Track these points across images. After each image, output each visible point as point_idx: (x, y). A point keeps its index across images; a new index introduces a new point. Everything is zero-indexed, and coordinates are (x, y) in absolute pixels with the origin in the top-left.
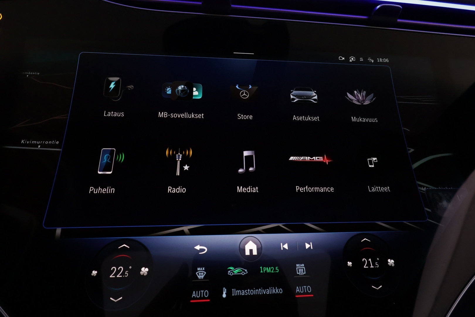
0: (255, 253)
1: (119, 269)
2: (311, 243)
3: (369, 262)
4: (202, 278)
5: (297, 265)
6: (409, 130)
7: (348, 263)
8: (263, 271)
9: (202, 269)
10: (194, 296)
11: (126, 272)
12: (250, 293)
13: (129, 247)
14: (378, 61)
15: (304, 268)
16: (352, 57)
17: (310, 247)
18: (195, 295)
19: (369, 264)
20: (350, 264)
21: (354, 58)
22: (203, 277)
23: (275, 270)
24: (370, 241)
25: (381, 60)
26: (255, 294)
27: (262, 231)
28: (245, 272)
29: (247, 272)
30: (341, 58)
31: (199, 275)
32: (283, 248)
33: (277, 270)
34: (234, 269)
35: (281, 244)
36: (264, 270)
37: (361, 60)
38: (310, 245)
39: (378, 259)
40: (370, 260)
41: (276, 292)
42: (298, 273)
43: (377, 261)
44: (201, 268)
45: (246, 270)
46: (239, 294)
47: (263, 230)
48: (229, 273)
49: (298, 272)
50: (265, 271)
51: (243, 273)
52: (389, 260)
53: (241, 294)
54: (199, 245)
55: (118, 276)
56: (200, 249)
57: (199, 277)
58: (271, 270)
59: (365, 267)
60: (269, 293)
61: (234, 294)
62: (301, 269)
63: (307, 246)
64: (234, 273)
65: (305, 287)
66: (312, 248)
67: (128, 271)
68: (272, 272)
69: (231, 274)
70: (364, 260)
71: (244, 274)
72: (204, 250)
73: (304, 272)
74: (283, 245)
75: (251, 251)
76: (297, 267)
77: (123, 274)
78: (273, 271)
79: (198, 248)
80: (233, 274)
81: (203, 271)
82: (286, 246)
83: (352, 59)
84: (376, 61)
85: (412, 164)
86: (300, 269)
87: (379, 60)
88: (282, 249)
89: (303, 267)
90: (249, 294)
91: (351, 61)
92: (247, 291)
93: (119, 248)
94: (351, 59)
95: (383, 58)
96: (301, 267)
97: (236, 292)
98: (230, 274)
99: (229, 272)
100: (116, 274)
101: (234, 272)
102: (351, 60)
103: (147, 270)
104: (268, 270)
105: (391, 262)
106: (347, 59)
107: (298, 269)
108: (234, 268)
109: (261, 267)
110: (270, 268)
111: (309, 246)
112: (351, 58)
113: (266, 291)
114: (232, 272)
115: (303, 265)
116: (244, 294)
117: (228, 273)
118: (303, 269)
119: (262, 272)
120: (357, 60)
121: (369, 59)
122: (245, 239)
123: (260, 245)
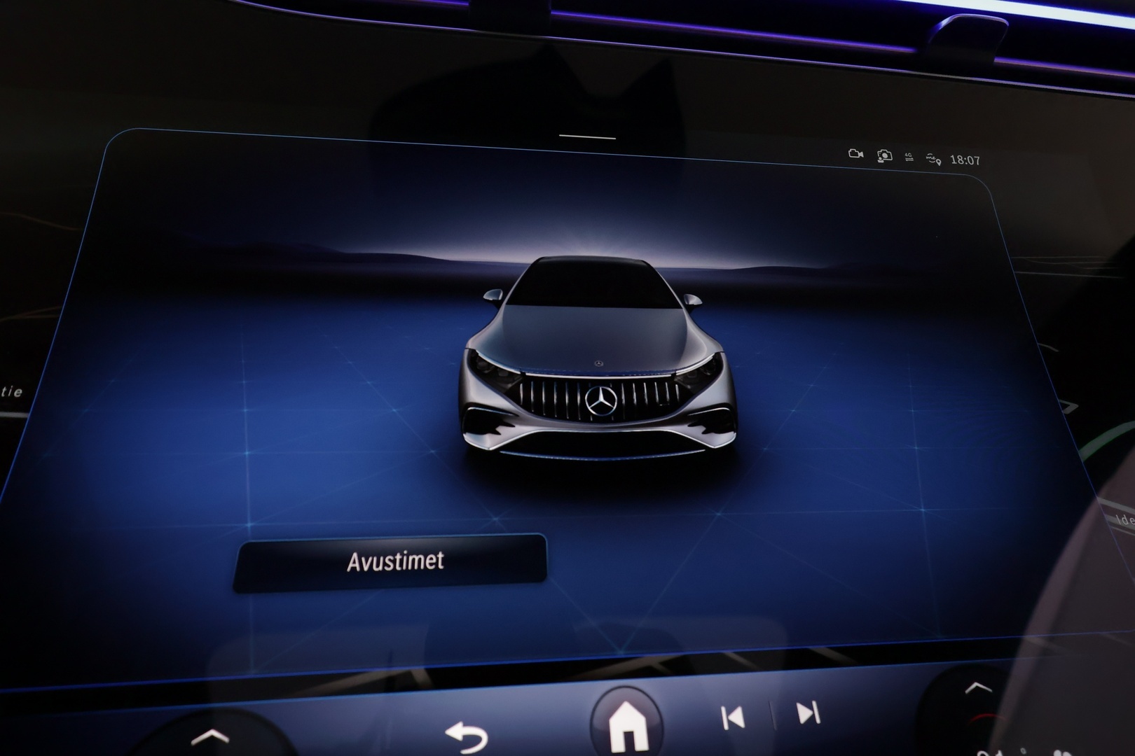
0: (642, 744)
2: (814, 704)
6: (1057, 351)
13: (226, 739)
14: (954, 163)
16: (885, 152)
17: (813, 717)
21: (889, 154)
24: (990, 690)
25: (960, 158)
27: (660, 668)
30: (853, 154)
32: (730, 723)
35: (723, 710)
37: (909, 158)
38: (811, 708)
47: (665, 663)
56: (465, 737)
63: (804, 714)
66: (818, 721)
72: (478, 740)
75: (629, 737)
79: (457, 732)
82: (738, 717)
83: (884, 157)
84: (947, 161)
85: (1079, 448)
87: (956, 160)
88: (726, 727)
91: (880, 161)
93: (195, 742)
94: (881, 156)
95: (965, 156)
102: (880, 158)
106: (871, 157)
112: (882, 153)
120: (899, 158)
121: (930, 157)
122: (607, 696)
123: (658, 716)
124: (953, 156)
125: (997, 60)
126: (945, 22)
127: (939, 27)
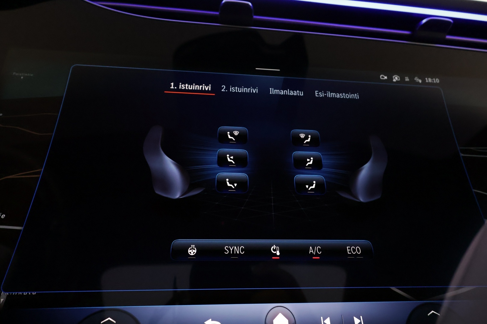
2: (361, 317)
13: (115, 322)
21: (398, 78)
24: (439, 315)
25: (430, 80)
30: (382, 77)
32: (325, 323)
35: (322, 318)
37: (407, 79)
38: (360, 319)
54: (211, 319)
63: (357, 321)
74: (324, 320)
79: (209, 323)
82: (328, 322)
83: (396, 78)
84: (424, 81)
87: (428, 80)
91: (394, 80)
93: (102, 322)
94: (395, 78)
95: (432, 78)
106: (390, 79)
111: (360, 321)
120: (402, 79)
121: (416, 79)
122: (272, 310)
123: (294, 320)
124: (426, 79)
125: (448, 37)
126: (424, 21)
127: (422, 23)
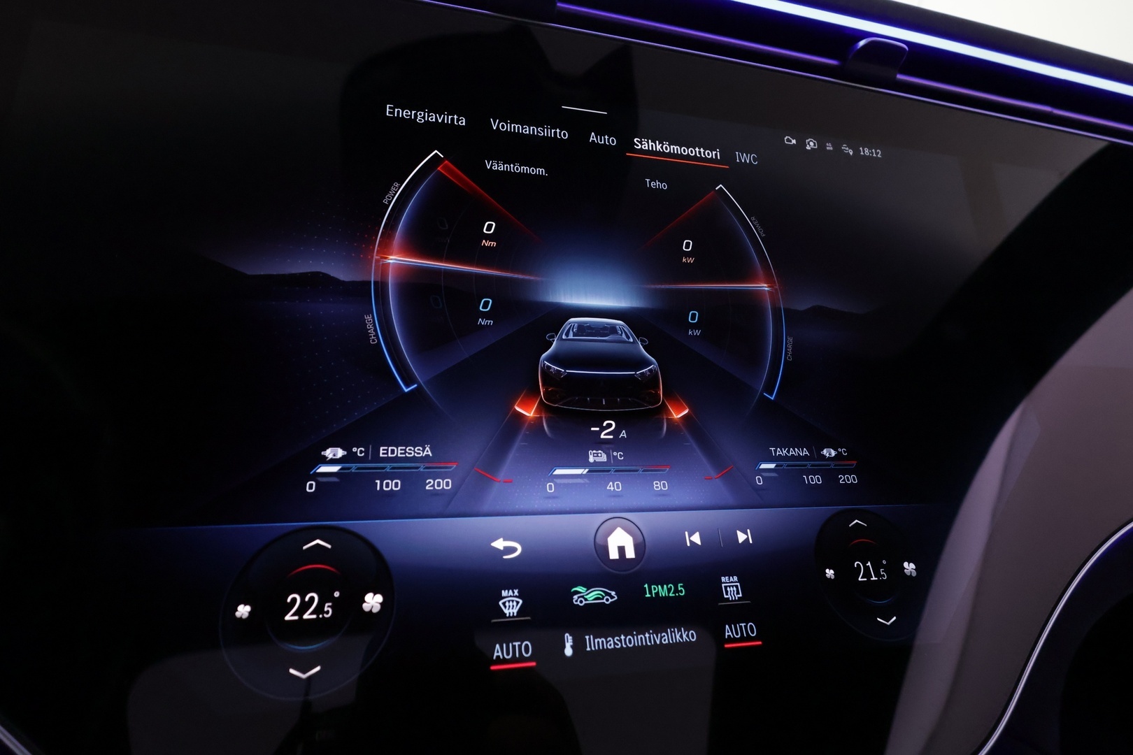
0: (630, 554)
1: (307, 599)
2: (748, 530)
3: (867, 568)
4: (515, 614)
5: (723, 579)
7: (827, 571)
8: (651, 593)
9: (514, 593)
10: (498, 657)
11: (327, 605)
12: (626, 644)
13: (329, 546)
14: (862, 153)
15: (738, 584)
16: (811, 141)
17: (748, 538)
18: (500, 654)
19: (867, 574)
20: (830, 573)
21: (814, 143)
22: (515, 611)
23: (676, 591)
24: (866, 525)
25: (867, 150)
26: (636, 645)
28: (612, 597)
29: (616, 598)
30: (788, 140)
31: (505, 607)
32: (691, 541)
33: (681, 591)
34: (587, 591)
35: (686, 533)
36: (653, 592)
37: (830, 147)
38: (747, 534)
39: (884, 562)
40: (869, 564)
41: (683, 639)
42: (725, 596)
43: (883, 566)
44: (511, 591)
45: (613, 593)
46: (601, 648)
48: (576, 601)
49: (727, 594)
50: (655, 593)
51: (607, 600)
52: (906, 564)
53: (605, 647)
54: (502, 539)
55: (306, 616)
56: (504, 547)
57: (506, 611)
58: (669, 590)
59: (860, 579)
60: (667, 641)
61: (590, 647)
62: (733, 586)
63: (741, 537)
64: (586, 600)
65: (743, 625)
66: (751, 542)
67: (330, 604)
68: (671, 595)
69: (581, 602)
70: (858, 564)
71: (610, 600)
72: (513, 550)
73: (738, 593)
74: (690, 536)
75: (622, 550)
76: (724, 583)
77: (319, 610)
78: (673, 593)
79: (500, 544)
80: (584, 602)
81: (516, 597)
82: (696, 538)
83: (811, 145)
84: (857, 151)
86: (730, 586)
87: (864, 152)
88: (688, 545)
89: (736, 582)
90: (624, 646)
91: (808, 148)
92: (618, 638)
93: (305, 547)
94: (809, 144)
95: (870, 149)
96: (732, 582)
97: (594, 643)
98: (578, 603)
99: (575, 597)
100: (300, 612)
101: (586, 597)
102: (808, 146)
103: (379, 598)
104: (663, 591)
105: (910, 568)
106: (801, 144)
107: (726, 587)
108: (585, 589)
109: (646, 586)
110: (665, 586)
111: (746, 537)
112: (809, 142)
113: (661, 637)
114: (582, 597)
115: (736, 578)
116: (612, 646)
117: (574, 601)
118: (737, 586)
119: (648, 595)
120: (822, 146)
121: (845, 148)
122: (606, 523)
123: (641, 537)
124: (861, 149)
125: (899, 77)
126: (862, 43)
127: (857, 46)
